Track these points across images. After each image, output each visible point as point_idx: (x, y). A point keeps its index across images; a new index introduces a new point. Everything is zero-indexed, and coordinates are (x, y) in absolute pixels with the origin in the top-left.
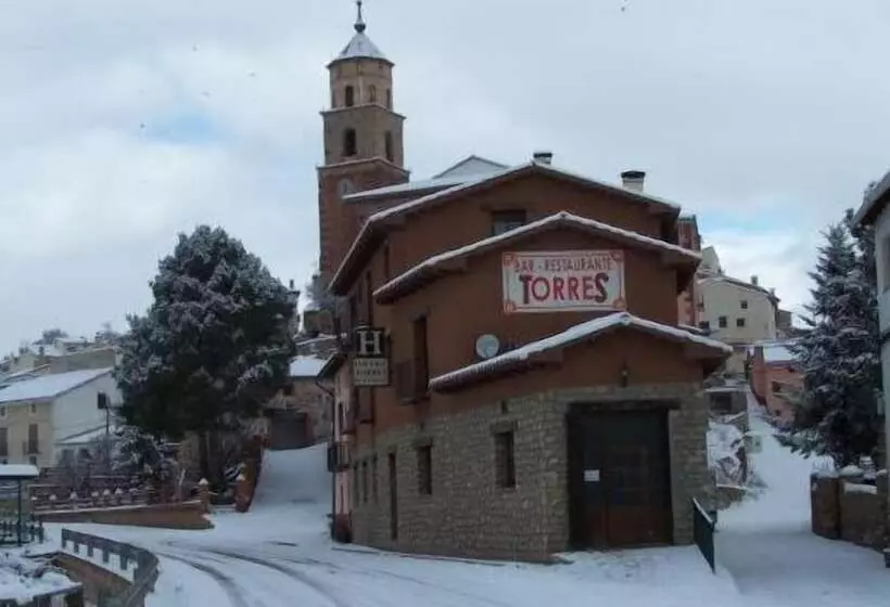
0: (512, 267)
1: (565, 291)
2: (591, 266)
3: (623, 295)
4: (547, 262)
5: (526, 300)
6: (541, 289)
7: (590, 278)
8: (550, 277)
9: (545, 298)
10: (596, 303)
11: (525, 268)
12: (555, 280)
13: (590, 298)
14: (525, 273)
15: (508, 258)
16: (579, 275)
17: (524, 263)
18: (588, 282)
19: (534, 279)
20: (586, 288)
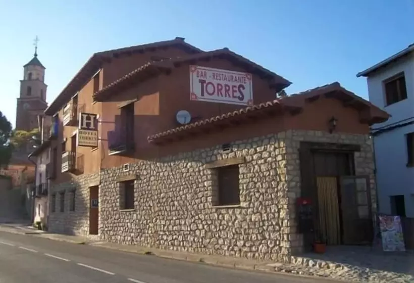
0: (195, 74)
1: (223, 91)
2: (236, 80)
3: (252, 98)
4: (213, 73)
5: (203, 94)
6: (210, 89)
7: (235, 87)
8: (215, 82)
9: (213, 94)
10: (239, 101)
11: (202, 76)
12: (218, 85)
13: (235, 97)
14: (202, 78)
15: (193, 69)
16: (231, 84)
17: (202, 72)
18: (235, 89)
19: (207, 82)
20: (234, 91)
